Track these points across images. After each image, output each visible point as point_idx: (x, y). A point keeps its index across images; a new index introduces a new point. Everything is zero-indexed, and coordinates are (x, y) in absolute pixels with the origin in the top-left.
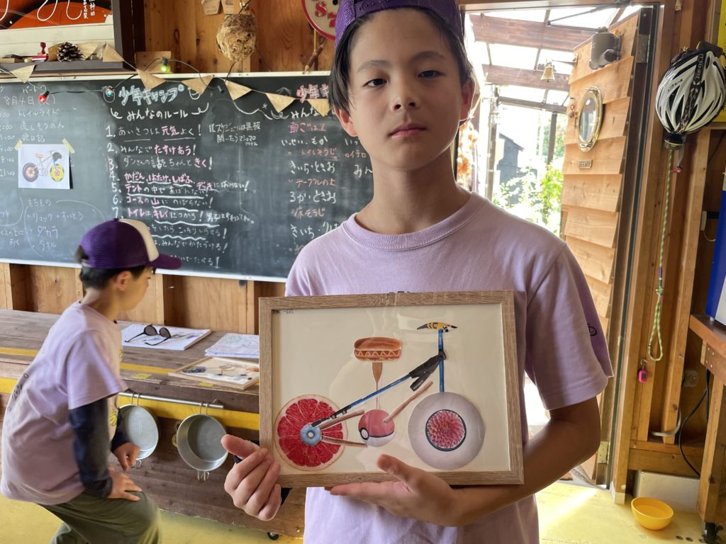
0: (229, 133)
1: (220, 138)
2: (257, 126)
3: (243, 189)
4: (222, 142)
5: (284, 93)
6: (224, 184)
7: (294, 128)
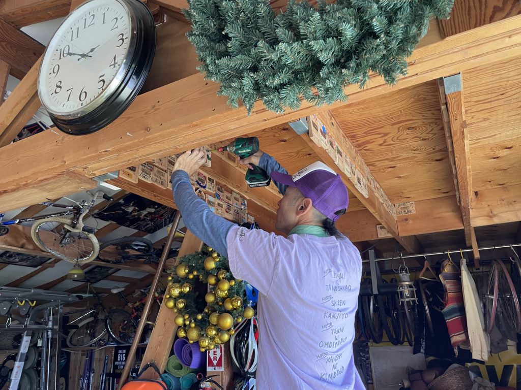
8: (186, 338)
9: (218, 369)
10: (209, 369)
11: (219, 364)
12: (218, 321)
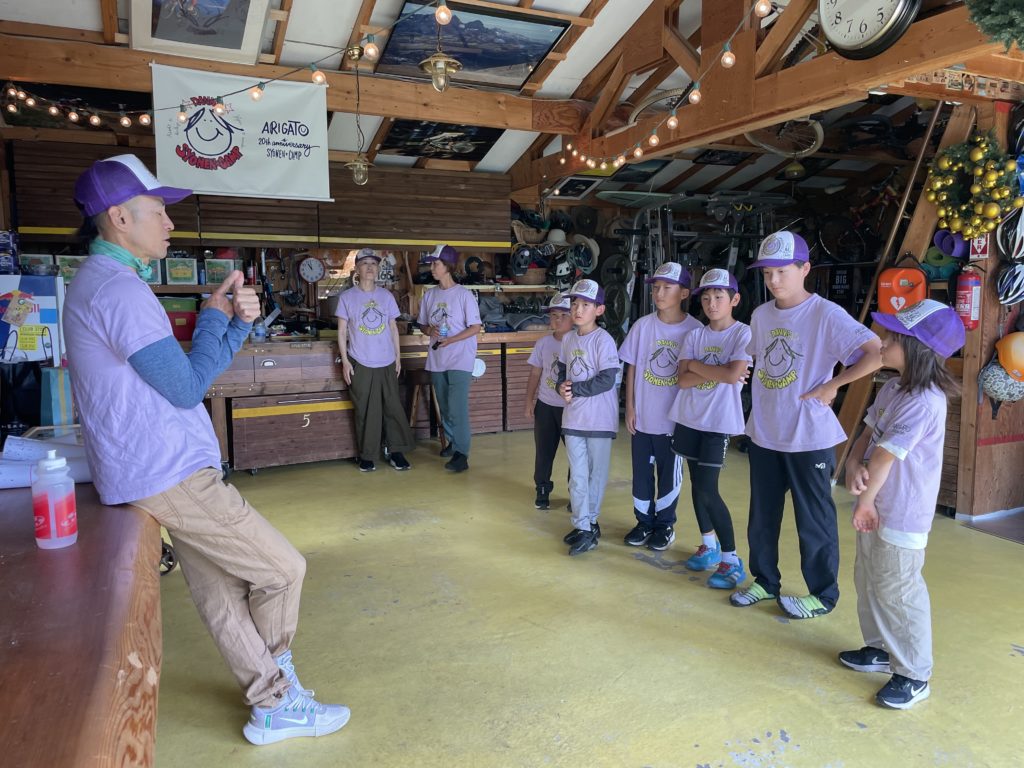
8: (949, 229)
9: (981, 256)
10: (972, 257)
11: (984, 251)
12: (984, 210)
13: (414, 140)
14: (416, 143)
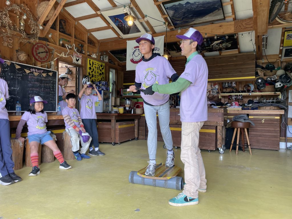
0: (14, 76)
1: (12, 77)
2: (21, 75)
3: (17, 90)
4: (12, 78)
5: (28, 69)
6: (12, 88)
7: (30, 77)
13: (207, 46)
14: (209, 47)
